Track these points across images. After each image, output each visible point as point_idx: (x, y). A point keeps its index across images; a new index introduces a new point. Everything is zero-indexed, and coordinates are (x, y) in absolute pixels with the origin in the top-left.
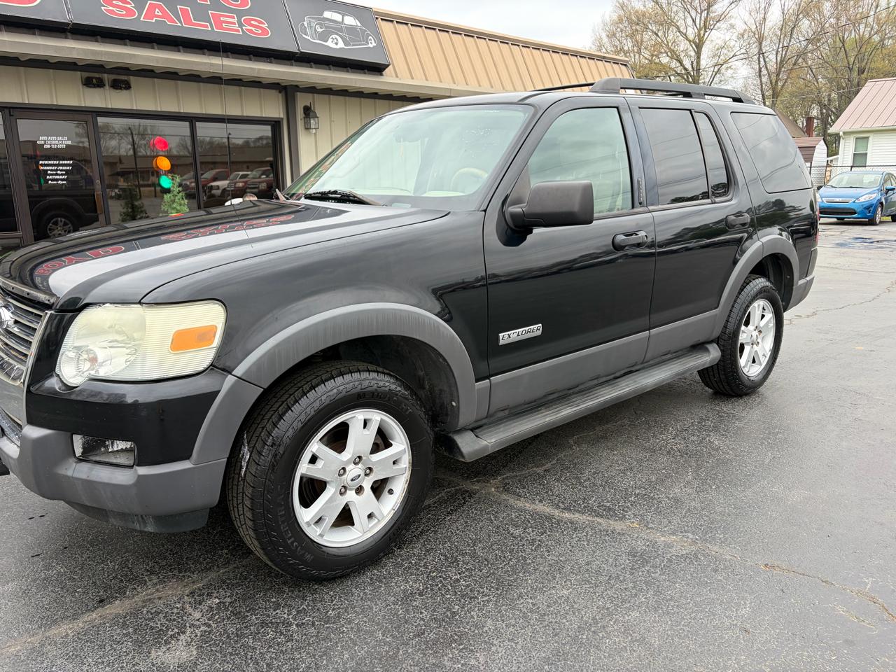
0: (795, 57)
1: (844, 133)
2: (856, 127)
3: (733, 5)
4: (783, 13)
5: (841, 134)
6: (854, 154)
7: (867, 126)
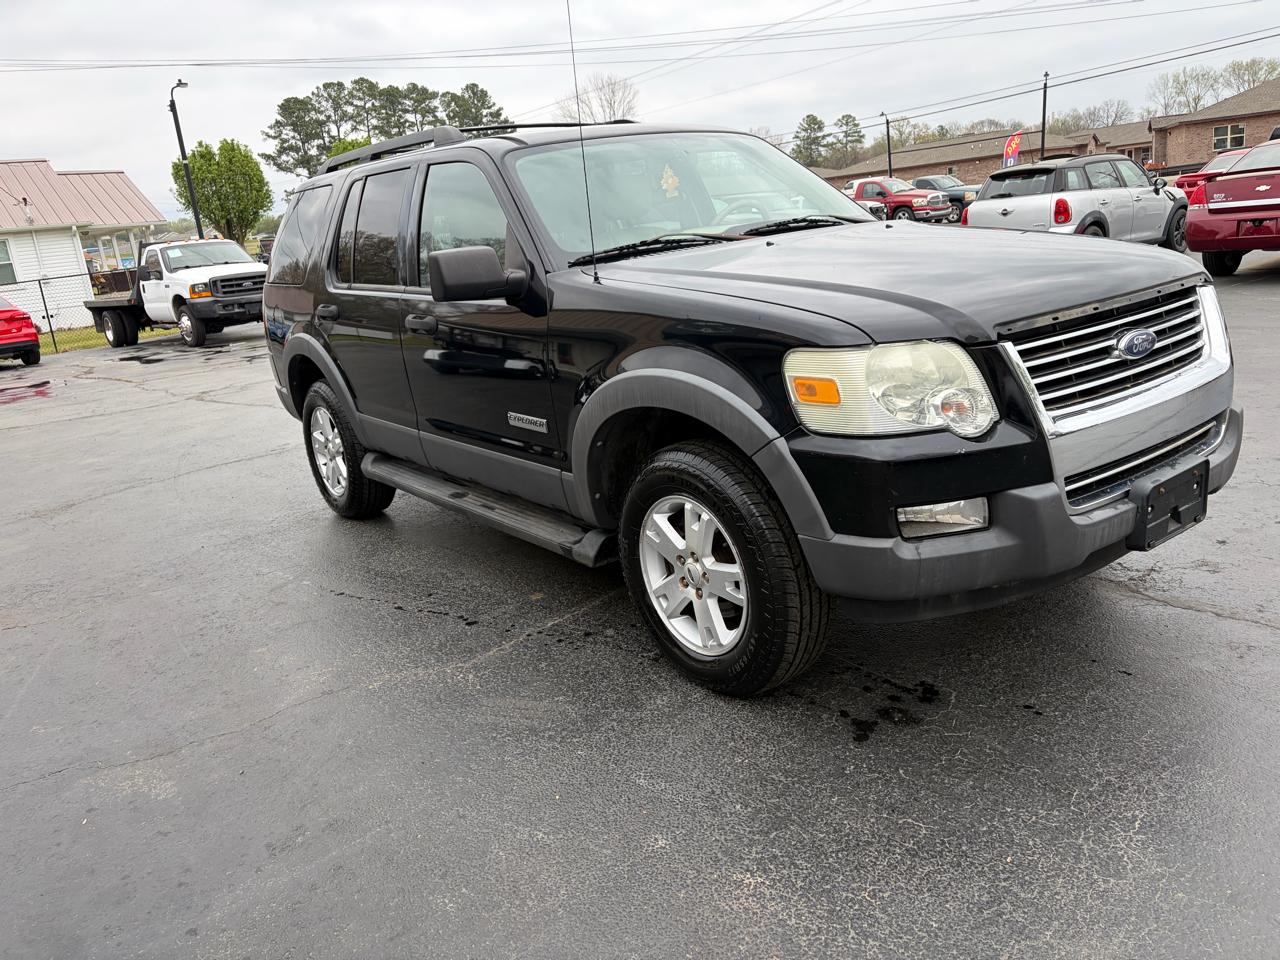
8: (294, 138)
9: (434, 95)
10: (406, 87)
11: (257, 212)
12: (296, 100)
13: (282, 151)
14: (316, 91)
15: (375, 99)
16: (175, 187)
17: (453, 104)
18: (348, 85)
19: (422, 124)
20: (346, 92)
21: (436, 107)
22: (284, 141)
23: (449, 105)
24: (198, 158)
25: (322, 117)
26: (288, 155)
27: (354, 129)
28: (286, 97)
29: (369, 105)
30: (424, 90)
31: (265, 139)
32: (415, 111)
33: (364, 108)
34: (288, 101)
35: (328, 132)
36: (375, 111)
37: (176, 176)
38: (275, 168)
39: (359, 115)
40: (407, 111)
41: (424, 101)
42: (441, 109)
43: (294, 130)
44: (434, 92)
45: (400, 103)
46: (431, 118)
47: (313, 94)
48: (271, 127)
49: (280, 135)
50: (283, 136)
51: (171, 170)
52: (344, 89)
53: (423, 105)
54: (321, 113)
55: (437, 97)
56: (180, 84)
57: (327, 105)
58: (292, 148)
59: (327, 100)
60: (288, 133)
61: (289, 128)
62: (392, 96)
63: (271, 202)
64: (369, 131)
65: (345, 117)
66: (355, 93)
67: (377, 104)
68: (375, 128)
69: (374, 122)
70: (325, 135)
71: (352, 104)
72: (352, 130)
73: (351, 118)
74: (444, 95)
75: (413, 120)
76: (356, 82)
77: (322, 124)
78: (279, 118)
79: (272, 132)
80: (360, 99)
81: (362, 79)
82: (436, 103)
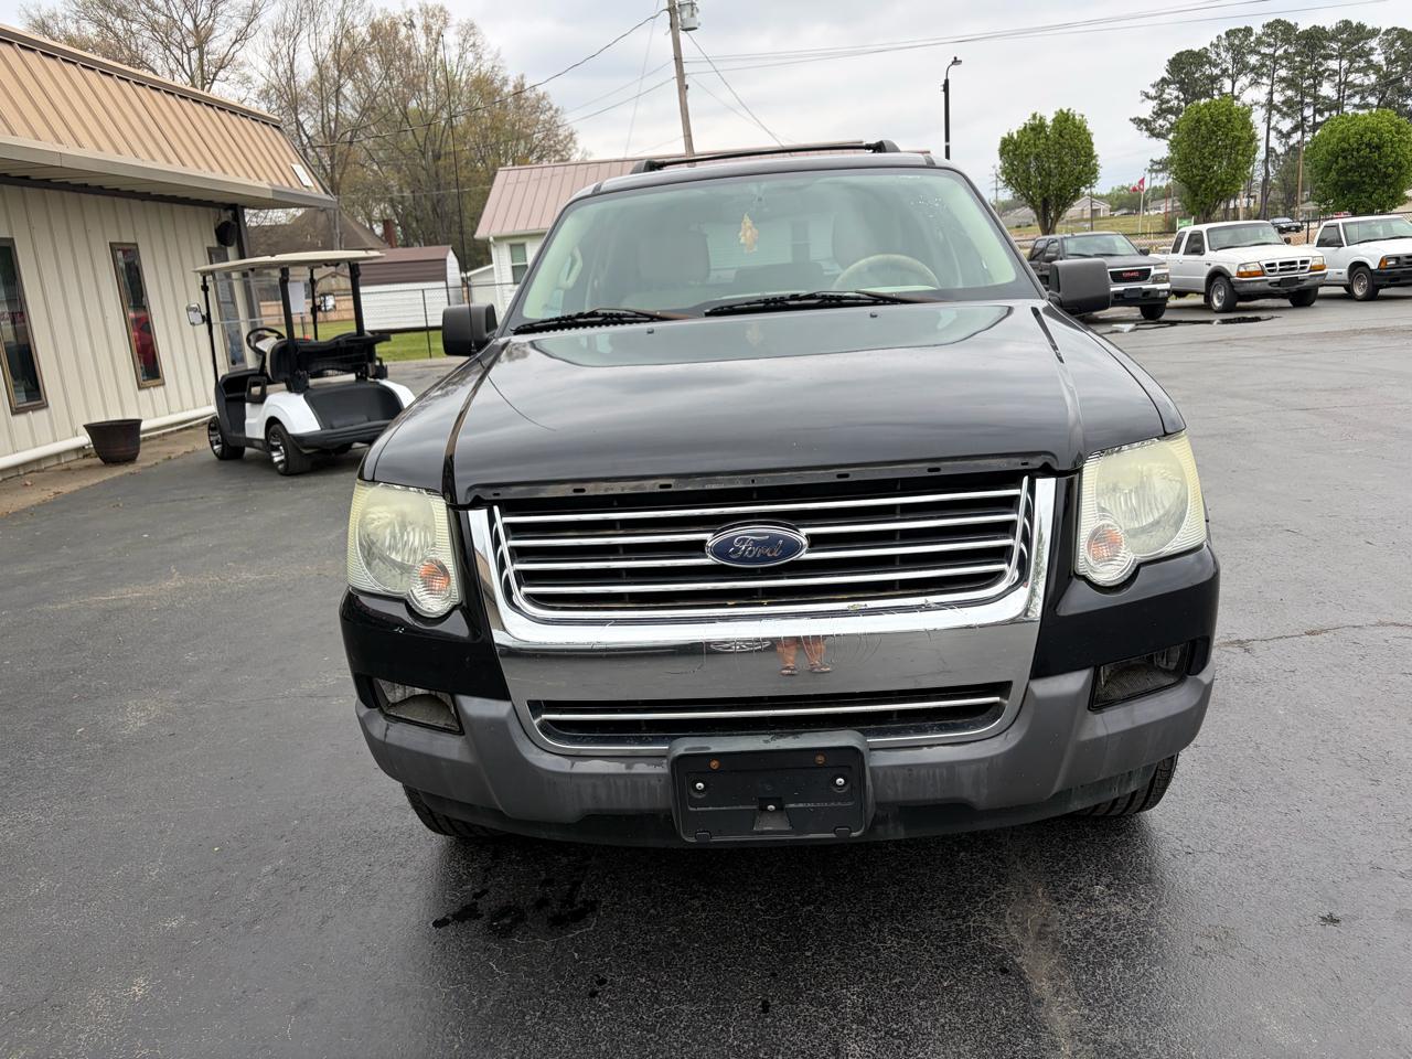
0: (349, 133)
1: (495, 238)
2: (508, 230)
3: (237, 46)
4: (318, 65)
5: (491, 239)
6: (513, 267)
7: (521, 228)
8: (1177, 98)
9: (1374, 33)
10: (1334, 27)
11: (1078, 190)
12: (1190, 53)
13: (1161, 113)
14: (1215, 41)
15: (1290, 44)
16: (999, 163)
17: (1399, 43)
18: (1258, 30)
19: (1348, 72)
20: (1252, 39)
21: (1372, 49)
22: (1163, 102)
23: (1392, 45)
24: (1029, 131)
25: (1217, 71)
26: (1165, 118)
27: (1255, 83)
28: (1178, 51)
29: (1280, 52)
30: (1361, 27)
31: (1143, 101)
32: (1341, 57)
33: (1272, 56)
34: (1180, 55)
35: (1220, 90)
36: (1287, 59)
37: (1003, 152)
38: (1147, 134)
39: (1263, 65)
40: (1330, 57)
41: (1358, 41)
42: (1379, 51)
43: (1180, 89)
44: (1374, 30)
45: (1324, 48)
46: (1362, 64)
47: (1211, 45)
48: (1153, 86)
49: (1161, 95)
50: (1165, 96)
51: (998, 145)
52: (1251, 35)
53: (1356, 47)
54: (1216, 66)
55: (1376, 35)
56: (956, 62)
57: (1227, 56)
58: (1170, 111)
59: (1227, 50)
60: (1172, 93)
61: (1173, 86)
62: (1314, 40)
63: (1096, 178)
64: (1272, 85)
65: (1243, 68)
66: (1264, 38)
67: (1291, 50)
68: (1282, 80)
69: (1283, 73)
70: (1216, 92)
71: (1259, 53)
72: (1251, 85)
73: (1253, 69)
74: (1388, 32)
75: (1336, 67)
76: (1269, 25)
77: (1214, 79)
78: (1166, 75)
79: (1153, 92)
80: (1270, 45)
81: (1278, 21)
82: (1374, 43)
